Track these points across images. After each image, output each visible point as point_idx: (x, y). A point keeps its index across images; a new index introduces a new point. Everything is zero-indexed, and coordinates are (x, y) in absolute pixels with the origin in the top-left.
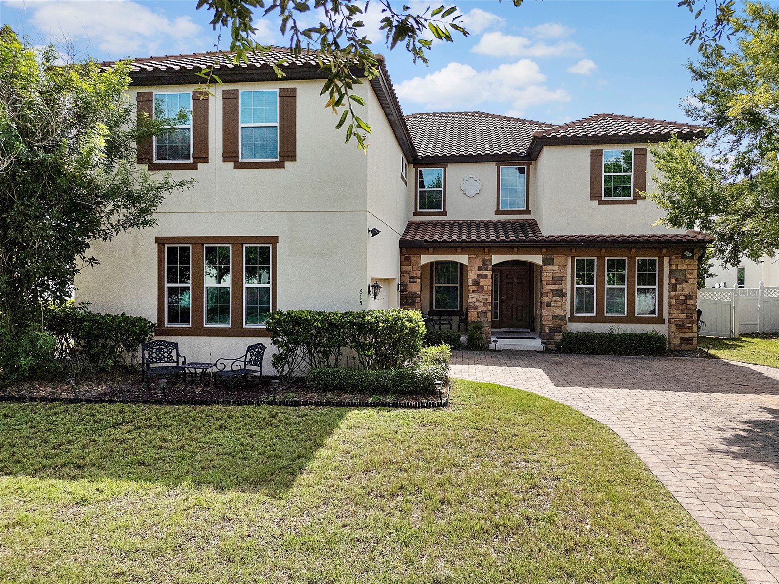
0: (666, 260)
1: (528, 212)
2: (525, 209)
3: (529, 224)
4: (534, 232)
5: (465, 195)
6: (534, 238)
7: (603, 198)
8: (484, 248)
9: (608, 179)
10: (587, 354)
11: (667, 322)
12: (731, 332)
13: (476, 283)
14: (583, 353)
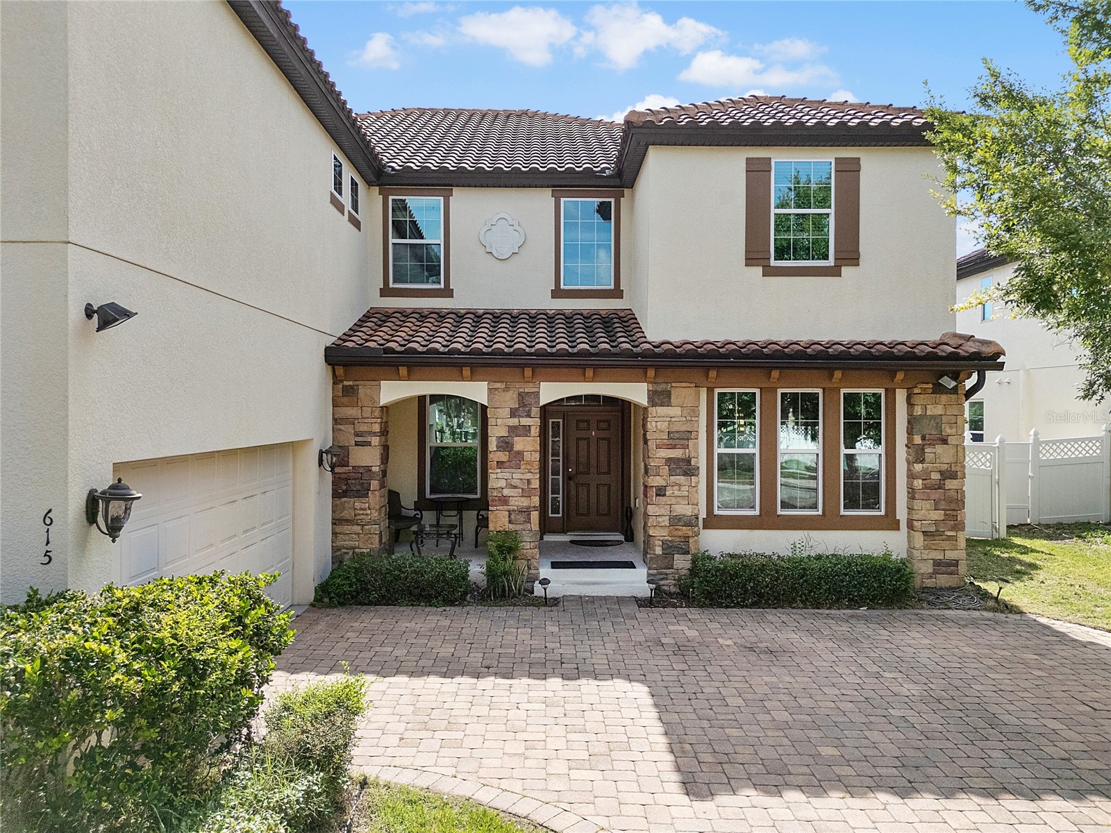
0: (901, 395)
1: (617, 293)
2: (612, 287)
3: (620, 318)
4: (629, 334)
5: (489, 256)
6: (628, 346)
7: (773, 263)
8: (522, 366)
9: (782, 222)
10: (747, 607)
11: (903, 525)
12: (993, 527)
13: (505, 445)
14: (738, 605)
